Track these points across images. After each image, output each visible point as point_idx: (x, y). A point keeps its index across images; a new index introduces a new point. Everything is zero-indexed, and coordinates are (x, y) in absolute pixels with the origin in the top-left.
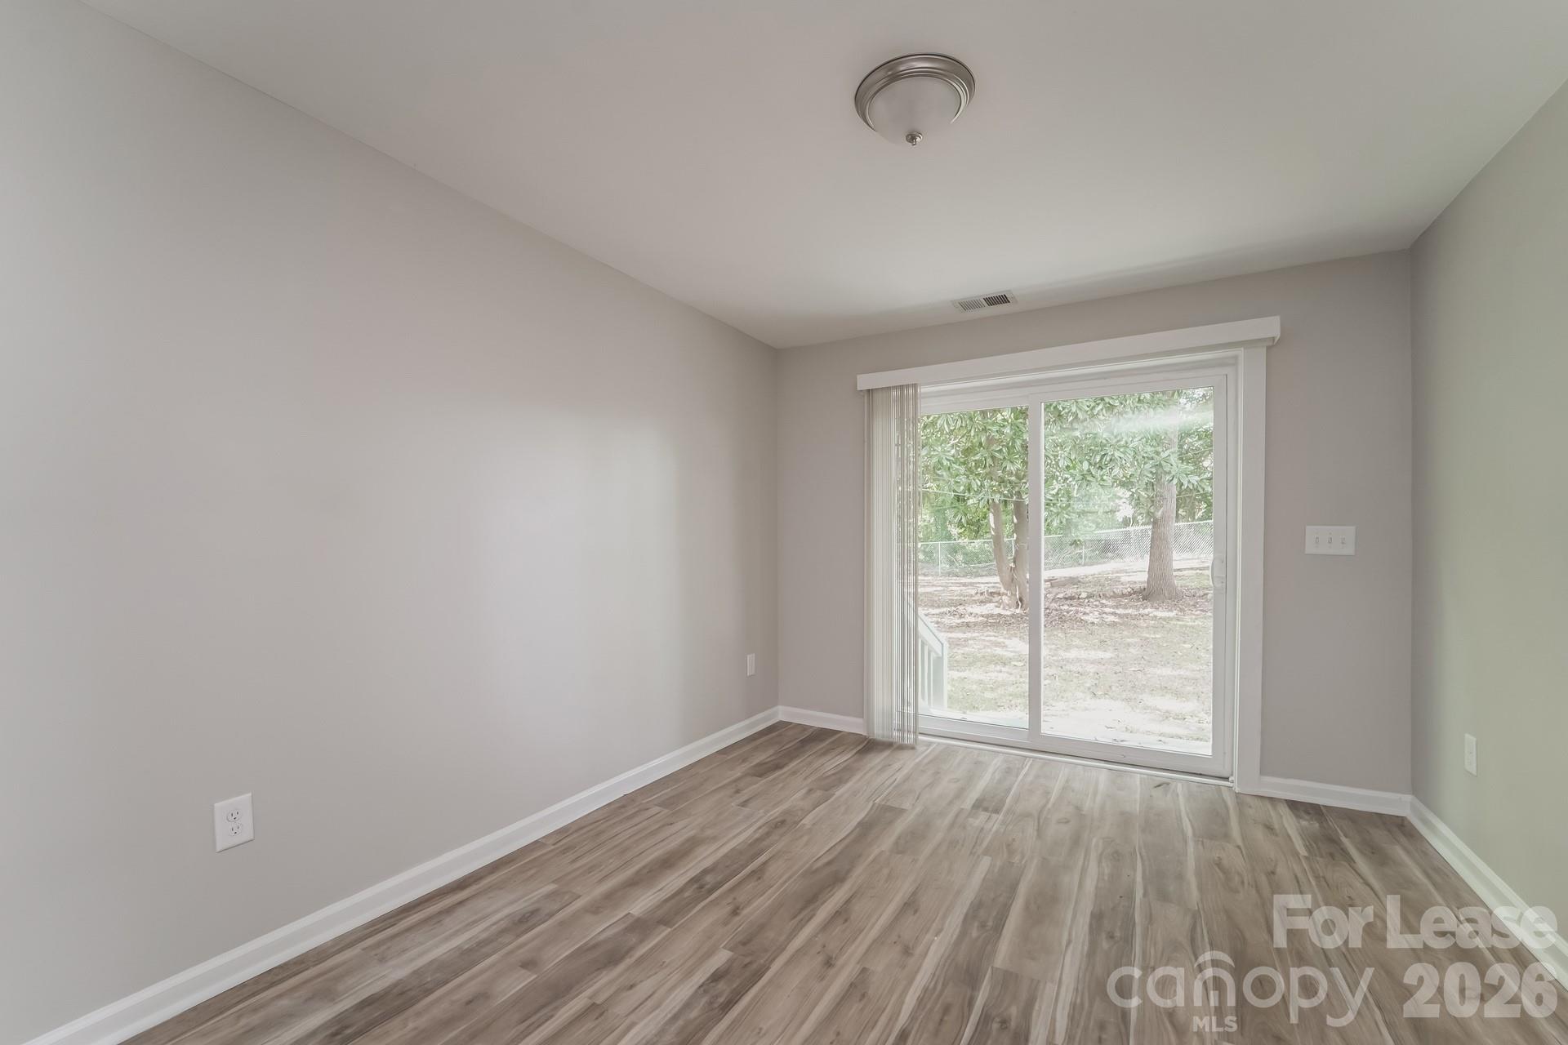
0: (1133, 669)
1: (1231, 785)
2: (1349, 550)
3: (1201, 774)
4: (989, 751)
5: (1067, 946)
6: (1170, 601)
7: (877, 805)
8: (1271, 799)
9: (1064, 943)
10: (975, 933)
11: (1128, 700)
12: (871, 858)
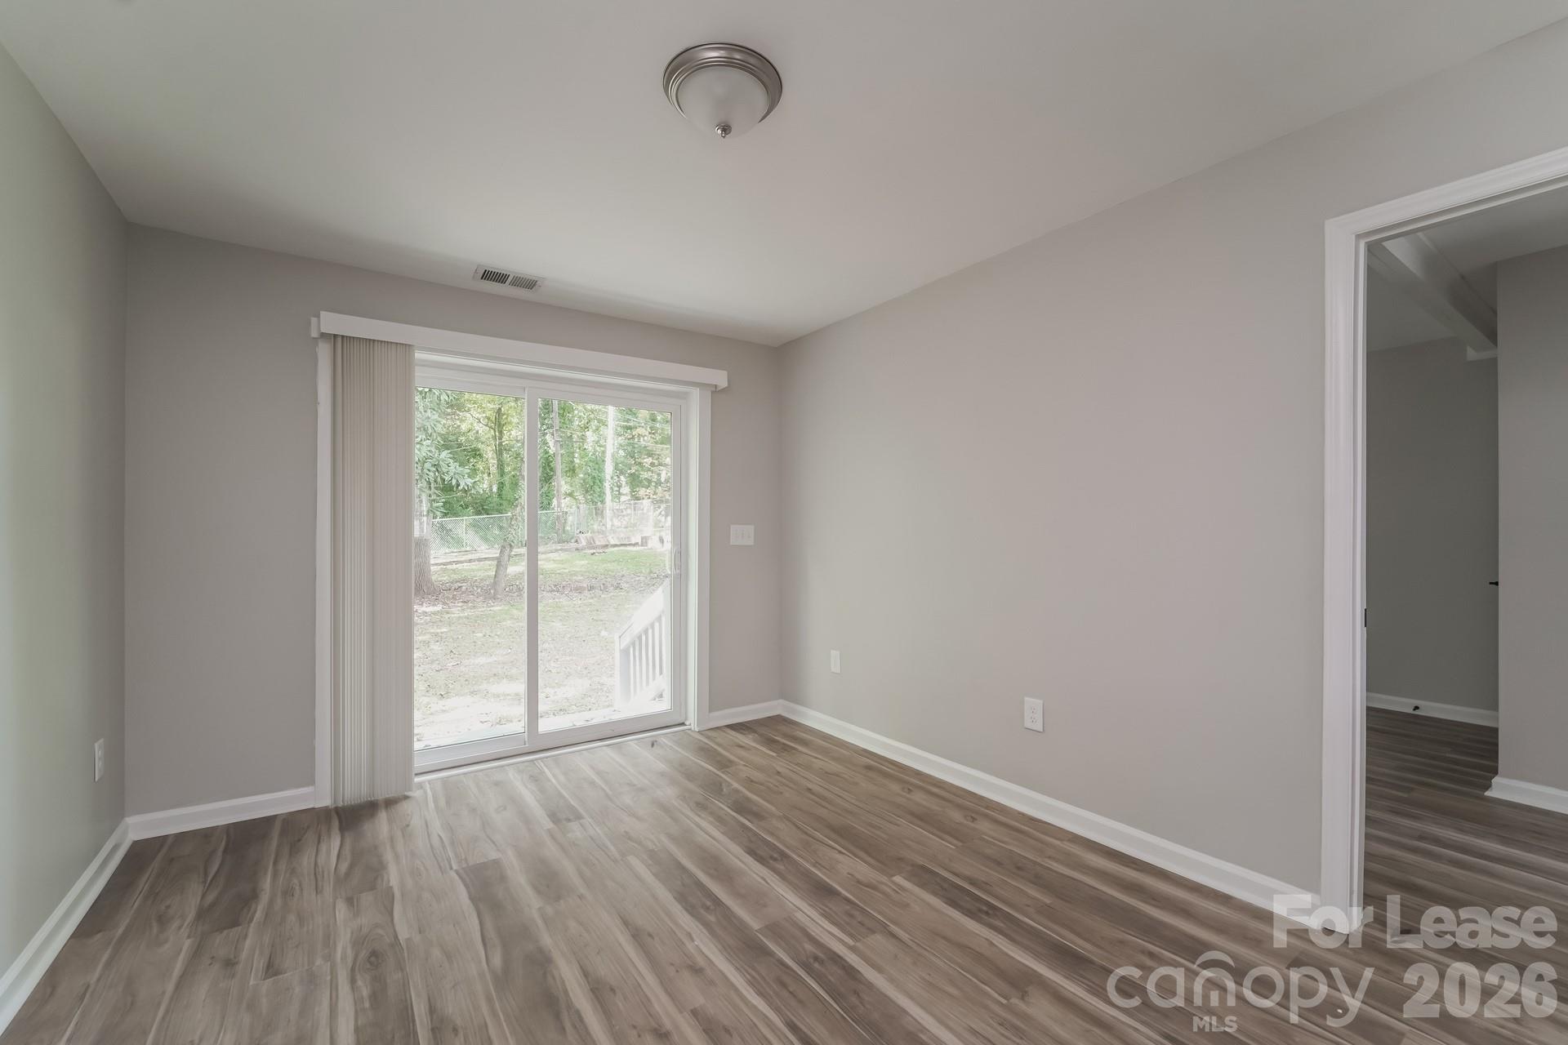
0: (451, 664)
1: (689, 727)
2: (751, 542)
3: (667, 727)
4: (492, 768)
5: (767, 882)
6: (430, 597)
7: (461, 871)
8: (717, 728)
9: (763, 882)
10: (712, 918)
11: (473, 693)
12: (540, 922)
